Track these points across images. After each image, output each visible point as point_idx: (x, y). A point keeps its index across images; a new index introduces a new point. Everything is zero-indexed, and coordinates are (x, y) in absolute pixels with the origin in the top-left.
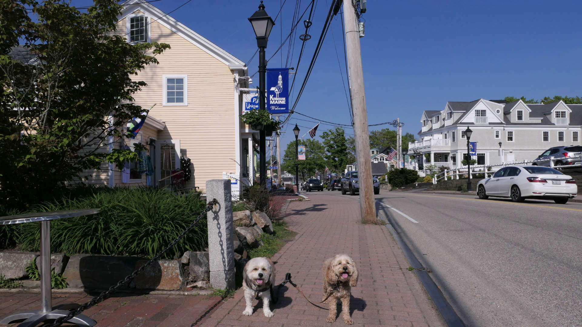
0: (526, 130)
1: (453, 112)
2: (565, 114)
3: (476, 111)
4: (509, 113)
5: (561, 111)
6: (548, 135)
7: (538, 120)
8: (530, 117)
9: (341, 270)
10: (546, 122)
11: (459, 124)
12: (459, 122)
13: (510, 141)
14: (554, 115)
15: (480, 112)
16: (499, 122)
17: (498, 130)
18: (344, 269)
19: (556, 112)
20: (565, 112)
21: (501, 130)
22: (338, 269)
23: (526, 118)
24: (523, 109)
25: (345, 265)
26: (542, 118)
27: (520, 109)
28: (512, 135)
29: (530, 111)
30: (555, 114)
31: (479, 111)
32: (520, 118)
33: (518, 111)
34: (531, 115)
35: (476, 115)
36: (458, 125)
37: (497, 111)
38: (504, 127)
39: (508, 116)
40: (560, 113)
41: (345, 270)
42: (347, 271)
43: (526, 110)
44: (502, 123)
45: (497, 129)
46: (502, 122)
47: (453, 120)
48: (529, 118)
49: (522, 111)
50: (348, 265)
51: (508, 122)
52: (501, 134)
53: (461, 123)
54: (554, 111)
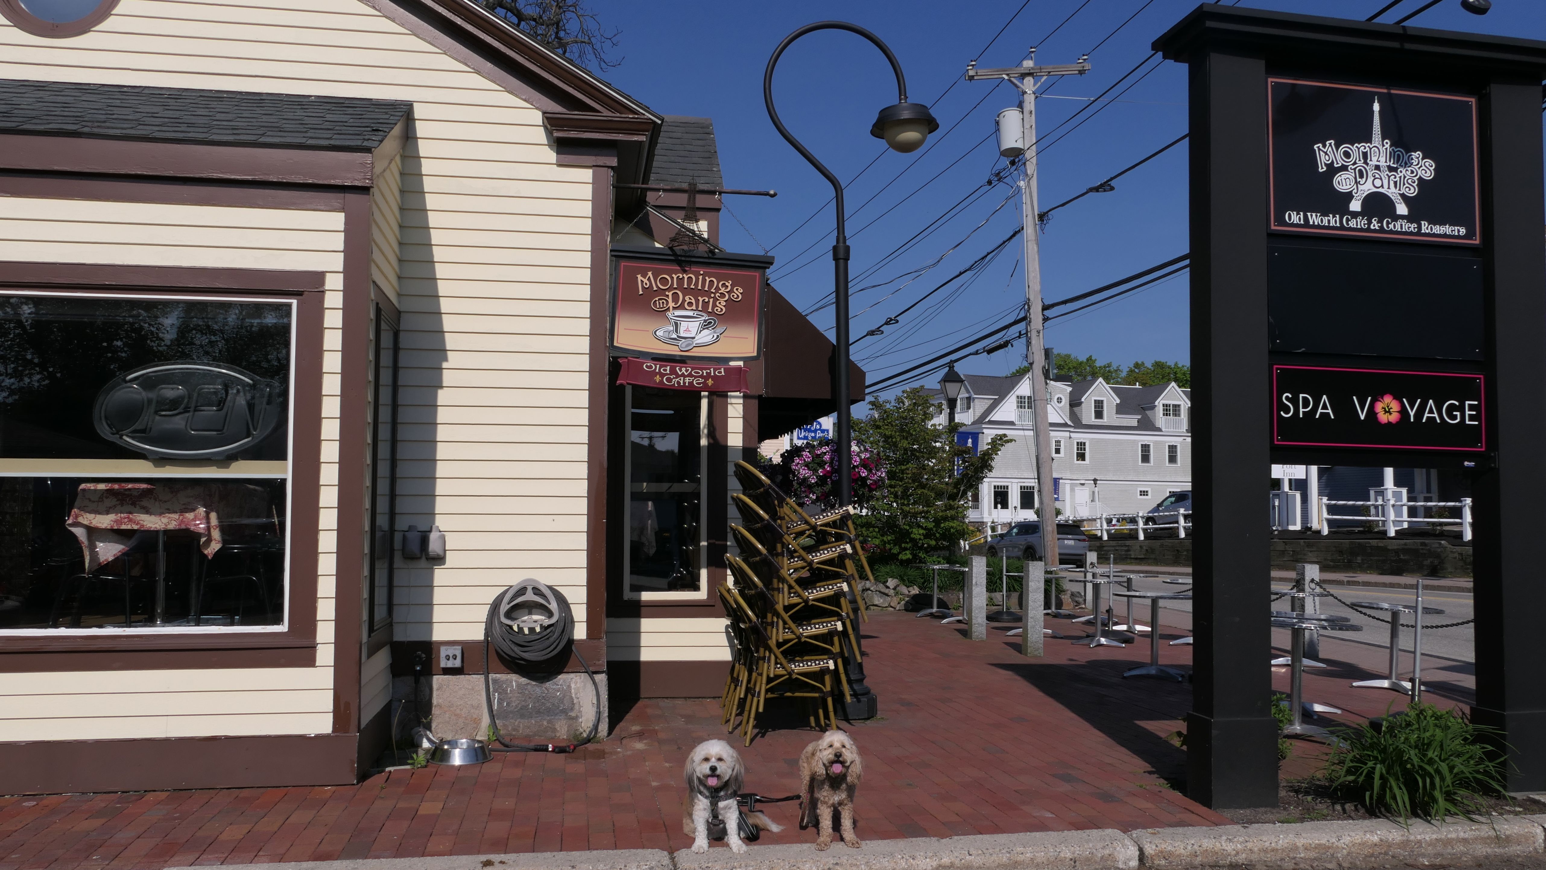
0: (1109, 439)
1: (974, 399)
2: (1179, 410)
3: (1018, 397)
4: (1080, 404)
5: (1172, 402)
6: (1149, 451)
7: (1132, 420)
8: (1117, 413)
9: (832, 757)
10: (1147, 425)
11: (985, 423)
12: (987, 420)
13: (1080, 462)
14: (1160, 410)
15: (1026, 400)
16: (1062, 422)
17: (1059, 439)
18: (836, 755)
19: (1163, 405)
20: (1179, 406)
21: (1065, 438)
22: (827, 755)
23: (1110, 417)
24: (1104, 397)
25: (838, 749)
26: (1139, 417)
27: (1100, 396)
28: (1085, 449)
29: (1118, 401)
30: (1161, 408)
31: (1024, 397)
32: (1099, 414)
33: (1095, 401)
34: (1121, 409)
35: (1018, 407)
36: (984, 426)
37: (1058, 399)
38: (1070, 432)
39: (1076, 409)
40: (1171, 408)
41: (838, 758)
42: (841, 759)
43: (1111, 400)
44: (1066, 425)
45: (1056, 437)
46: (1066, 423)
47: (974, 415)
48: (1115, 416)
49: (1102, 401)
50: (844, 750)
51: (1077, 423)
52: (1065, 447)
53: (990, 422)
54: (1160, 403)
